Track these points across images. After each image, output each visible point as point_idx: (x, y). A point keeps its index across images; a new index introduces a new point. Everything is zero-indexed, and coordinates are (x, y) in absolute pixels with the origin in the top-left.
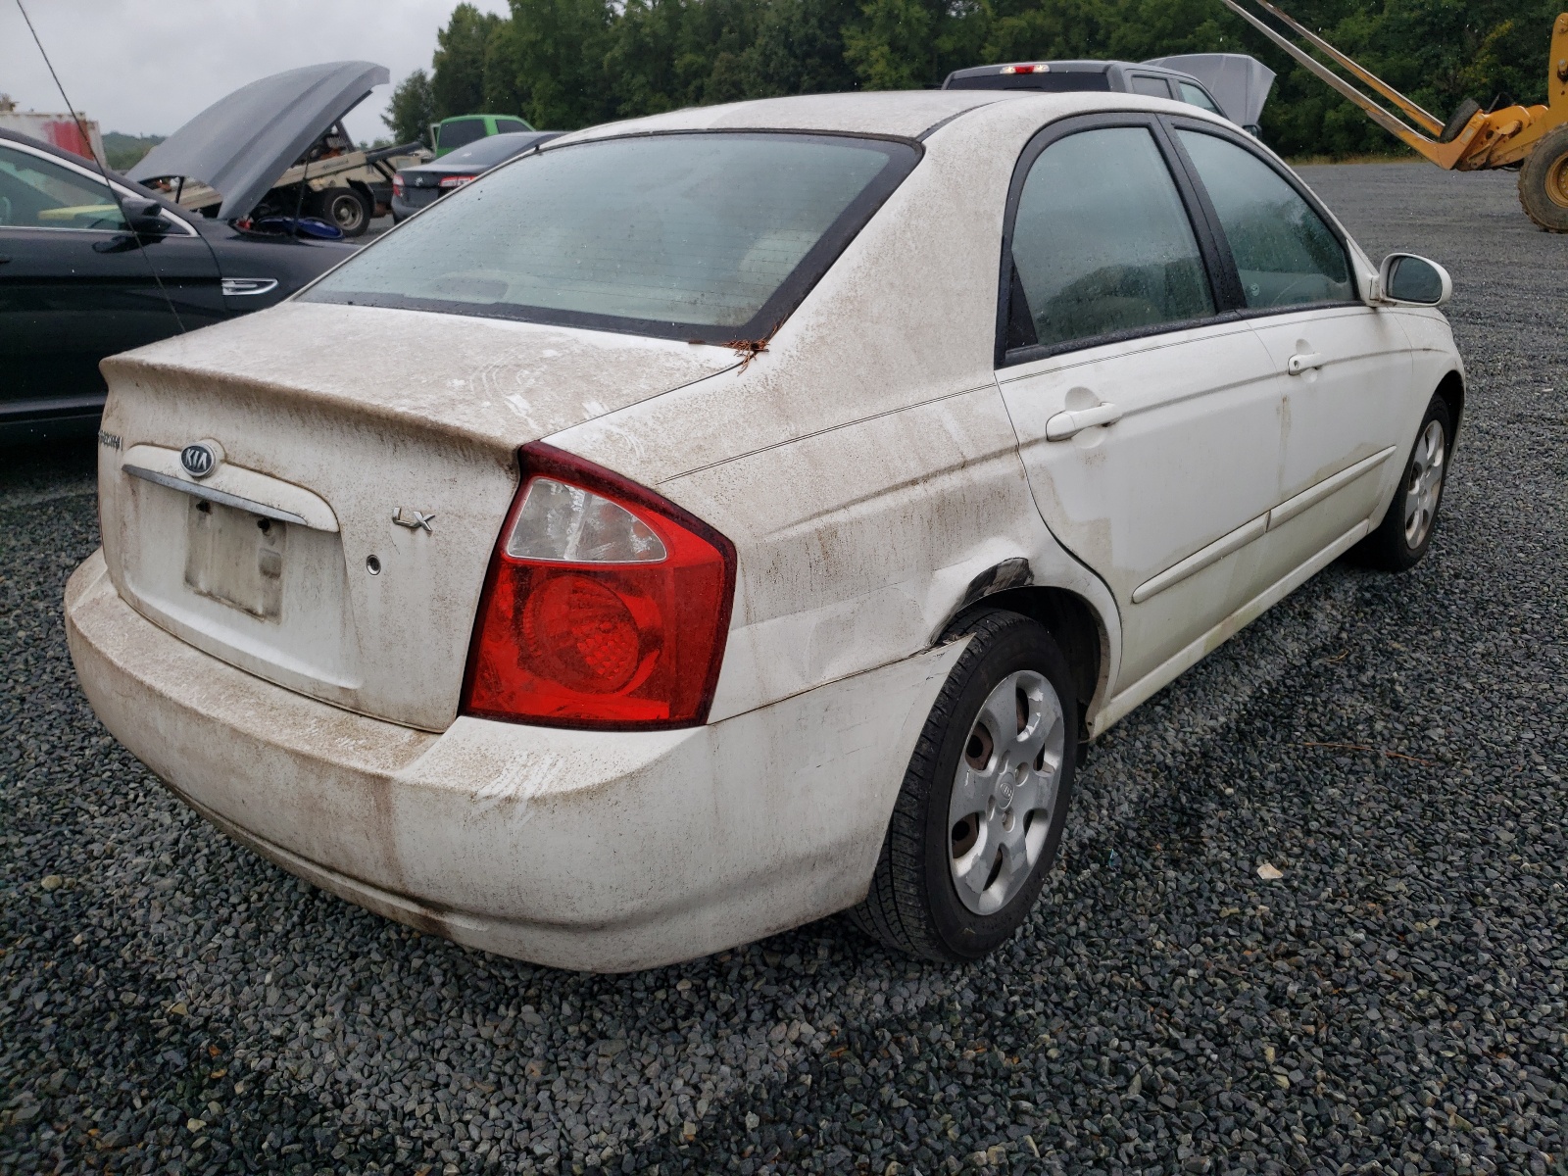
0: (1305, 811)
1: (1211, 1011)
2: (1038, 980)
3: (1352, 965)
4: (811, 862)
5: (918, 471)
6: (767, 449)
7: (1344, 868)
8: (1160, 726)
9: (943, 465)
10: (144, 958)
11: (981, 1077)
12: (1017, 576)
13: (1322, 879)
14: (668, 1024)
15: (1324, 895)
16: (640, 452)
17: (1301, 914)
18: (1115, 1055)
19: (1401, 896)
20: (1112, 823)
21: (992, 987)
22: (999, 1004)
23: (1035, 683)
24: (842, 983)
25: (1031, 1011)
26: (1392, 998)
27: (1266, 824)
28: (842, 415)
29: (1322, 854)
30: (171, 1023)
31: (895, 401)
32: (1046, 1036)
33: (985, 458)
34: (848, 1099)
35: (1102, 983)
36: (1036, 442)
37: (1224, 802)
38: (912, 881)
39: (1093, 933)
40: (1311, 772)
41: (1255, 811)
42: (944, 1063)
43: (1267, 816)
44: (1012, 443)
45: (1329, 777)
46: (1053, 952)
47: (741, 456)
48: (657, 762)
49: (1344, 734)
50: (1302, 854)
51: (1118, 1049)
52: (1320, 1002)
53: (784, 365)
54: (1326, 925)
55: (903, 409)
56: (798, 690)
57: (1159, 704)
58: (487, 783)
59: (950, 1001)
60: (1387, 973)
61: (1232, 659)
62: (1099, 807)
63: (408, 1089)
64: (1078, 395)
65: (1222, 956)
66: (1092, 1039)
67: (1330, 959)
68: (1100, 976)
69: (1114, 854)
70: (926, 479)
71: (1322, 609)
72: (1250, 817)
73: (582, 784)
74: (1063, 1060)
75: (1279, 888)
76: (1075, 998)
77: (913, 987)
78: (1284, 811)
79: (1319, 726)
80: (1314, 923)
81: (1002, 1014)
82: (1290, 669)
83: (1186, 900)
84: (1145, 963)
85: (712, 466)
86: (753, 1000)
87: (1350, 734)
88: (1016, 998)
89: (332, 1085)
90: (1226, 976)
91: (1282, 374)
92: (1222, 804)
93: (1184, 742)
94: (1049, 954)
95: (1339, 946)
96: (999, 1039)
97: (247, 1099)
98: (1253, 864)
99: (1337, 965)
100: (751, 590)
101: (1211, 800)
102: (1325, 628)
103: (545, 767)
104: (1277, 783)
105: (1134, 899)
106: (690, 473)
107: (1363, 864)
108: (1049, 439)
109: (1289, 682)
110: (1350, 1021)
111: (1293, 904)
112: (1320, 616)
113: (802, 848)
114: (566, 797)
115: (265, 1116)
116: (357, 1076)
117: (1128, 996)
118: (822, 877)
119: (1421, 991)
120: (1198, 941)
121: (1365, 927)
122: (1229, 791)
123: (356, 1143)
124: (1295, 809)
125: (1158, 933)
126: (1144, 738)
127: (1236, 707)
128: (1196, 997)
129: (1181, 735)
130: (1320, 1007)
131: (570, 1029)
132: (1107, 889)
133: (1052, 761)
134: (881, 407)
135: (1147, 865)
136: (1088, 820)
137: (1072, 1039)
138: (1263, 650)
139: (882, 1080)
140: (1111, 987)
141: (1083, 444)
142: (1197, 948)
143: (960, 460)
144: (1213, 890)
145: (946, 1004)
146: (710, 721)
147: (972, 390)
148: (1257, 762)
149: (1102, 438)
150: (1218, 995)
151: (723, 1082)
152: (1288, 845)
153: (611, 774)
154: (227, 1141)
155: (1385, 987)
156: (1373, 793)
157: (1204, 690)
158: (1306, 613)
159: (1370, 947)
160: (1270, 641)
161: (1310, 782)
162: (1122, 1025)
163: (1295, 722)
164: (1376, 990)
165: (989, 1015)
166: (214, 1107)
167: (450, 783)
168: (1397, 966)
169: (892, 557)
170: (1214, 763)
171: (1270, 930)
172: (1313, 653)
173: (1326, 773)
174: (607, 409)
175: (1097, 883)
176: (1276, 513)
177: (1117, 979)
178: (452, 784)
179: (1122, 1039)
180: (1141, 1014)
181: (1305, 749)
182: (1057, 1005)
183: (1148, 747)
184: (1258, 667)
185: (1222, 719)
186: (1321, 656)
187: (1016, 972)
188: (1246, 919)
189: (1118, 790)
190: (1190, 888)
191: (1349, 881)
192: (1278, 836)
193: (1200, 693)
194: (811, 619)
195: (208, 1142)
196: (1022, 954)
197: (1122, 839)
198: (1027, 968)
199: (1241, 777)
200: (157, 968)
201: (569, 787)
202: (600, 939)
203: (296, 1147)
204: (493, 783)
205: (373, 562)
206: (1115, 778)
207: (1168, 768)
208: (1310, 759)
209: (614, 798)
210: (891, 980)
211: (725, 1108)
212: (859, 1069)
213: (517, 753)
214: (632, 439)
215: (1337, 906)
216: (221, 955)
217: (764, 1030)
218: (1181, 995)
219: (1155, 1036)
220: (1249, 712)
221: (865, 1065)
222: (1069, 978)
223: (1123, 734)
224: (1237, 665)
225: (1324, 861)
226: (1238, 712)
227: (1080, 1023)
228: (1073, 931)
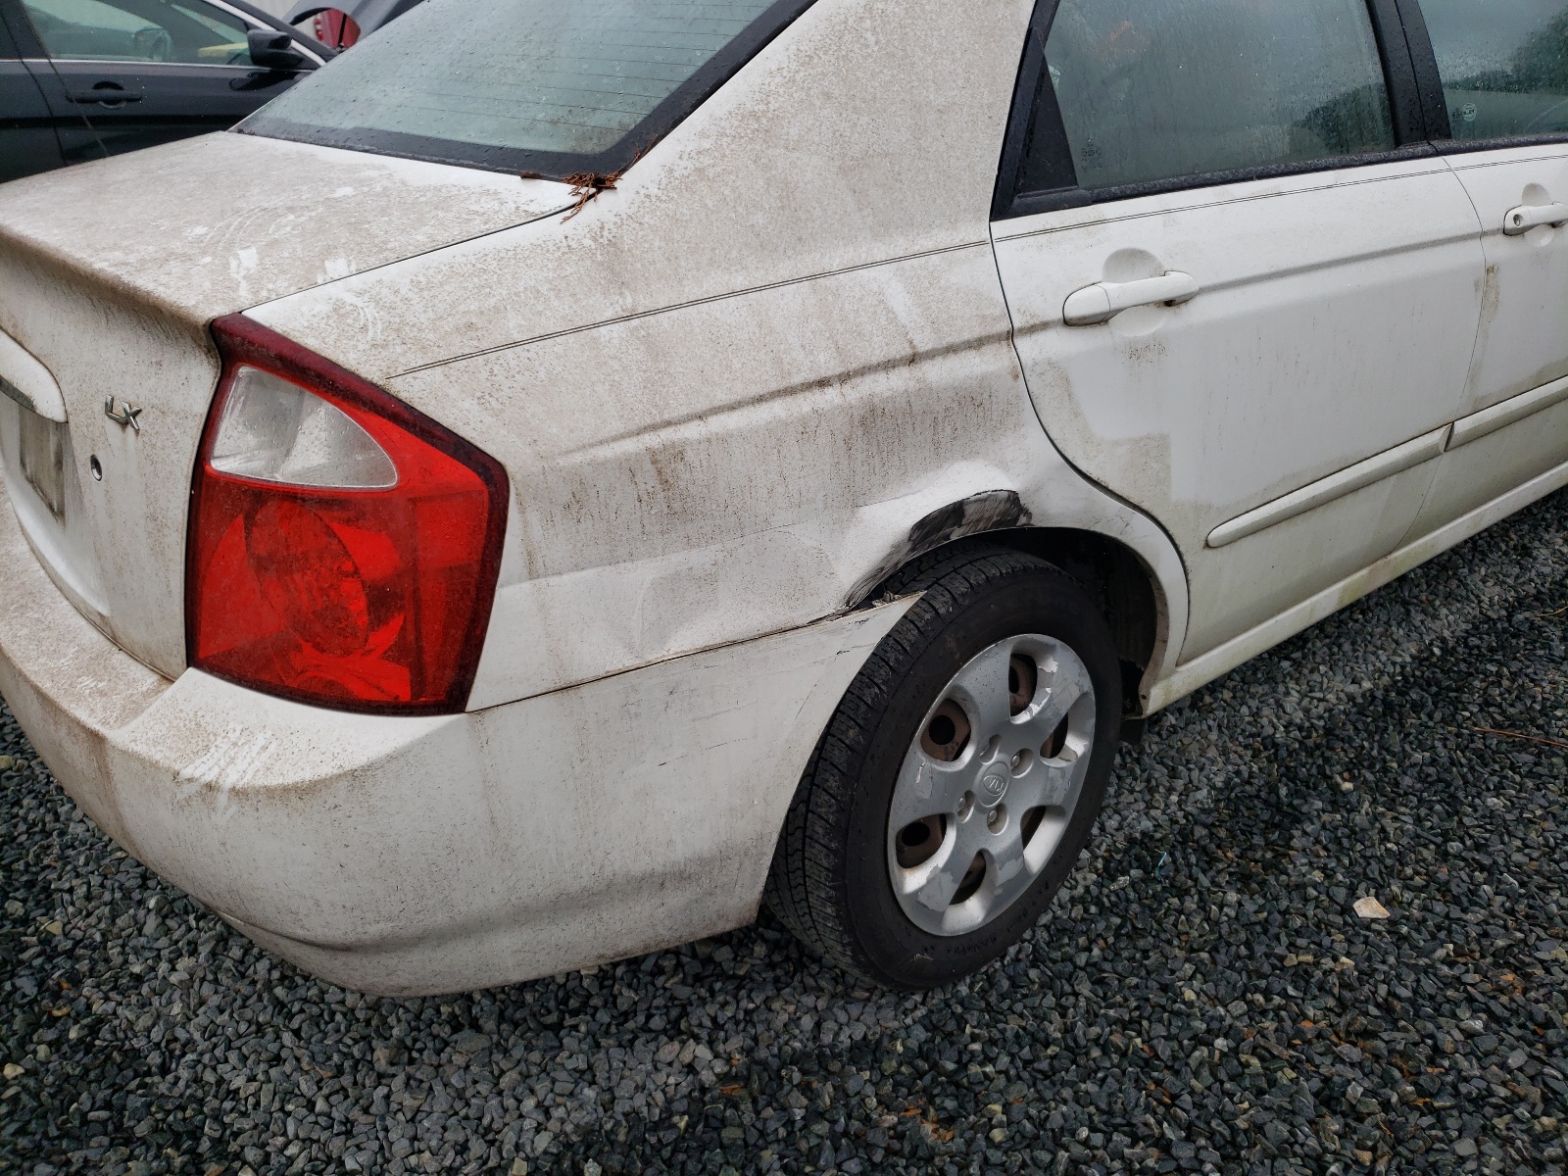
0: (1447, 825)
1: (1230, 1107)
2: (1013, 1025)
3: (1454, 1067)
4: (659, 882)
5: (829, 366)
6: (578, 330)
7: (1481, 915)
8: (1281, 689)
9: (874, 360)
10: (46, 862)
11: (895, 1153)
12: (1004, 514)
13: (1447, 925)
14: (553, 1018)
15: (1440, 953)
16: (376, 332)
17: (1398, 977)
18: (1078, 1151)
19: (1555, 970)
20: (1180, 814)
21: (951, 1026)
22: (953, 1053)
23: (1048, 650)
24: (770, 992)
25: (989, 1069)
26: (1500, 1123)
27: (1385, 839)
28: (715, 283)
29: (1455, 891)
30: (41, 942)
31: (809, 264)
32: (997, 1108)
33: (951, 349)
34: (719, 1159)
35: (1096, 1041)
36: (1045, 326)
37: (1337, 801)
38: (829, 899)
39: (1107, 966)
40: (1472, 769)
41: (1376, 818)
42: (856, 1125)
43: (1390, 828)
44: (1004, 326)
45: (1496, 779)
46: (1047, 985)
47: (533, 340)
48: (391, 758)
49: (1532, 721)
50: (1426, 886)
51: (1086, 1143)
52: (1392, 1116)
53: (634, 209)
54: (1432, 998)
55: (823, 275)
56: (620, 667)
57: (1287, 658)
58: (192, 761)
59: (893, 1038)
60: (1504, 1084)
61: (1405, 603)
62: (1170, 790)
63: (244, 1059)
64: (1129, 259)
65: (1270, 1025)
66: (1057, 1119)
67: (1423, 1052)
68: (1095, 1030)
69: (1165, 858)
70: (844, 378)
71: (1547, 544)
72: (1366, 824)
73: (291, 778)
74: (1009, 1147)
75: (1379, 933)
76: (1053, 1057)
77: (855, 1010)
78: (1418, 820)
79: (1500, 706)
80: (1415, 992)
81: (950, 1066)
82: (1481, 624)
83: (1243, 936)
84: (1160, 1021)
85: (483, 353)
86: (659, 1002)
87: (1540, 722)
88: (976, 1047)
89: (168, 1042)
90: (1267, 1058)
91: (1493, 233)
92: (1334, 803)
93: (1307, 711)
94: (1042, 986)
95: (1440, 1035)
96: (938, 1101)
97: (75, 1047)
98: (1353, 894)
99: (1432, 1062)
100: (537, 532)
101: (1320, 796)
102: (1547, 570)
103: (256, 749)
104: (1420, 780)
105: (1175, 925)
106: (445, 362)
107: (1511, 912)
108: (1067, 323)
109: (1474, 641)
110: (1428, 1151)
111: (1392, 960)
112: (1543, 553)
113: (640, 866)
114: (270, 792)
115: (87, 1071)
116: (197, 1036)
117: (1125, 1064)
118: (677, 899)
119: (1545, 1120)
120: (1243, 997)
121: (1488, 1011)
122: (1348, 786)
123: (164, 1120)
124: (1435, 819)
125: (1192, 977)
126: (1254, 704)
127: (1391, 669)
128: (1217, 1080)
129: (1306, 701)
130: (1390, 1123)
131: (442, 1009)
132: (1142, 906)
133: (1077, 745)
134: (784, 271)
135: (1205, 881)
136: (1149, 806)
137: (1029, 1118)
138: (1449, 595)
139: (771, 1138)
140: (1106, 1048)
141: (1123, 331)
142: (1239, 1007)
143: (908, 351)
144: (1285, 925)
145: (885, 1042)
146: (470, 707)
147: (945, 250)
148: (1397, 749)
149: (1165, 322)
150: (1247, 1083)
151: (582, 1111)
152: (1409, 871)
153: (327, 770)
154: (36, 1096)
155: (1496, 1106)
156: (1555, 809)
157: (1353, 643)
158: (1524, 547)
159: (1489, 1042)
160: (1462, 583)
161: (1466, 782)
162: (1103, 1106)
163: (1465, 697)
164: (1479, 1108)
165: (934, 1066)
166: (43, 1051)
167: (157, 755)
168: (1521, 1076)
169: (780, 489)
170: (1338, 745)
171: (1347, 994)
172: (1520, 603)
173: (1493, 773)
174: (353, 269)
175: (1132, 895)
176: (1461, 427)
177: (1117, 1039)
178: (158, 757)
179: (1093, 1129)
180: (1133, 1093)
181: (1472, 735)
182: (1027, 1063)
183: (1256, 715)
184: (1435, 617)
185: (1367, 685)
186: (1529, 608)
187: (989, 1009)
188: (1318, 974)
189: (1201, 769)
190: (1253, 919)
191: (1485, 935)
192: (1400, 858)
193: (1347, 647)
194: (643, 573)
195: (18, 1093)
196: (1006, 984)
197: (1185, 836)
198: (1005, 1005)
199: (1371, 767)
200: (55, 876)
201: (274, 781)
202: (354, 960)
203: (103, 1114)
204: (198, 762)
205: (95, 463)
206: (1203, 753)
207: (1275, 745)
208: (1475, 751)
209: (331, 802)
210: (833, 996)
211: (569, 1146)
212: (748, 1118)
213: (231, 725)
214: (370, 312)
215: (1456, 972)
216: (122, 868)
217: (652, 1046)
218: (1196, 1075)
219: (1142, 1131)
220: (1405, 678)
221: (758, 1113)
222: (1054, 1030)
223: (1227, 695)
224: (1408, 613)
225: (1456, 900)
226: (1392, 676)
227: (1048, 1095)
228: (1082, 959)
